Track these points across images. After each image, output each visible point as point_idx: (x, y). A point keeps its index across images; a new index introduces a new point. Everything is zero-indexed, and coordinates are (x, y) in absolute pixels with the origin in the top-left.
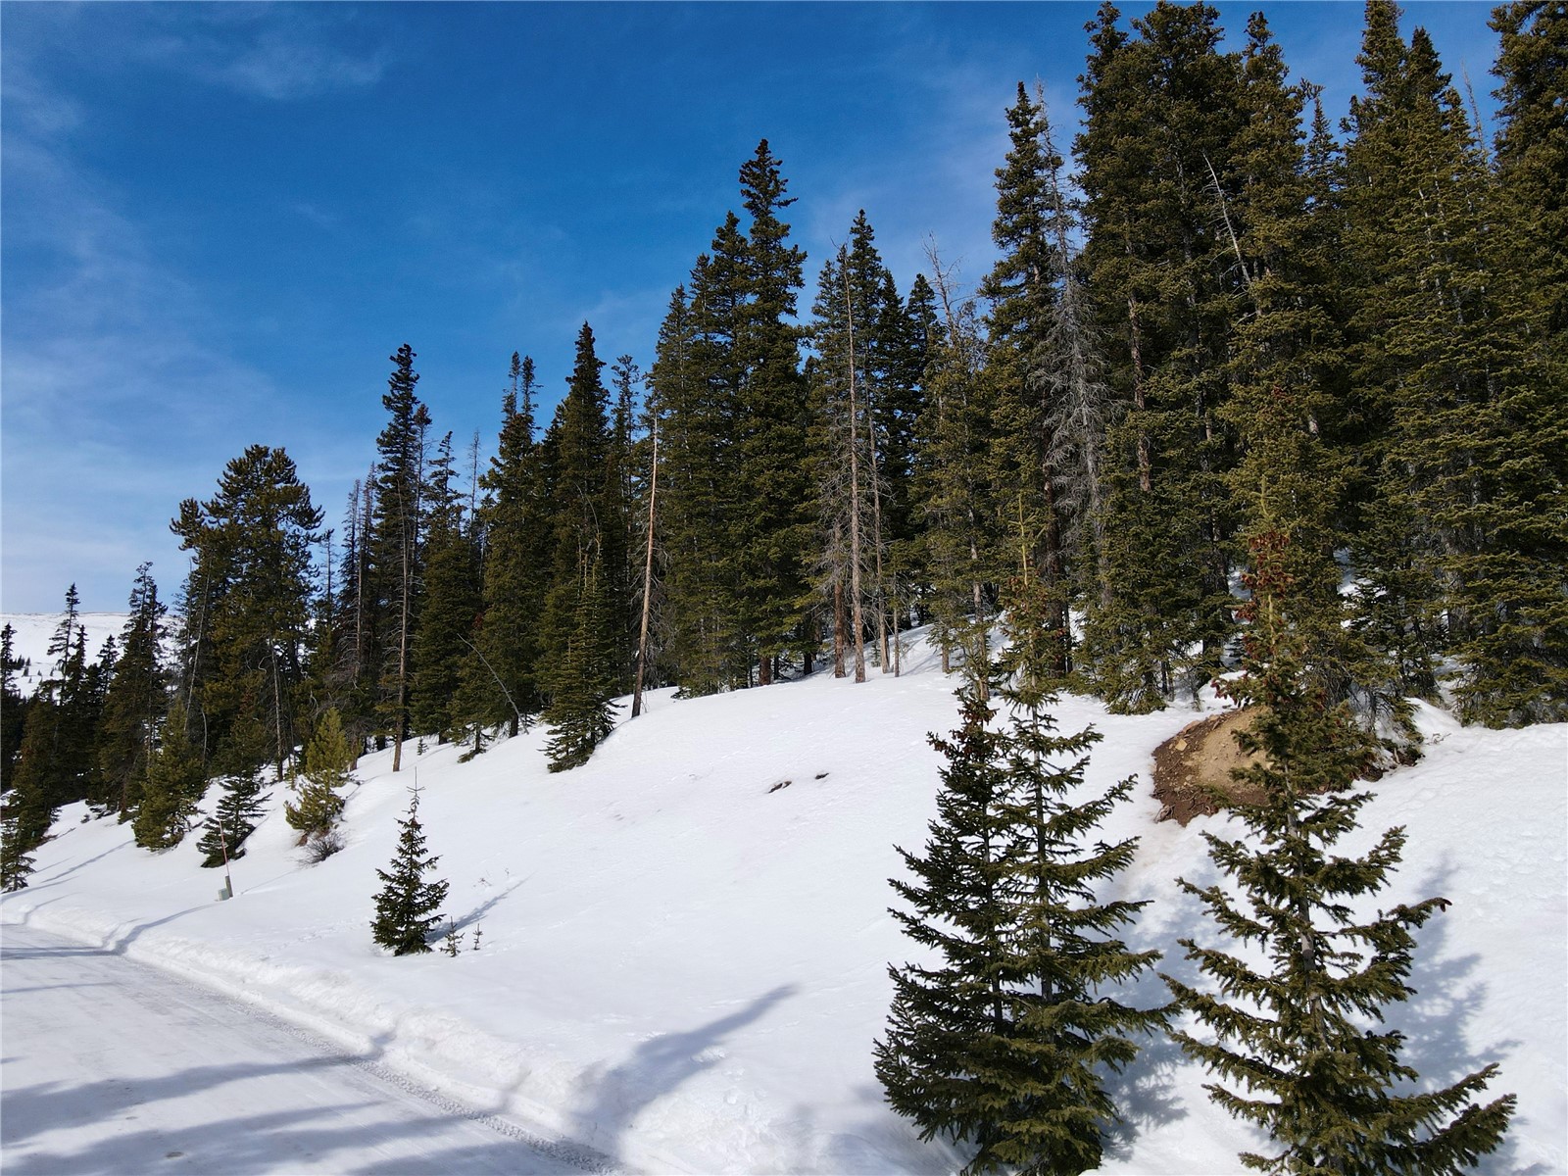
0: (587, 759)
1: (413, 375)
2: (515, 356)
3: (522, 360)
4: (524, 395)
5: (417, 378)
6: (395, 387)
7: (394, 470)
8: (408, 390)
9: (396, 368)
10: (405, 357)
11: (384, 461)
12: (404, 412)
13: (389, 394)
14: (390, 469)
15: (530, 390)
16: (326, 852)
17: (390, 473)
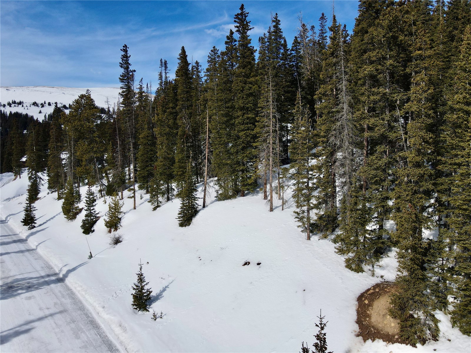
0: (190, 224)
1: (128, 55)
2: (161, 60)
3: (163, 61)
4: (165, 73)
5: (130, 56)
6: (123, 59)
7: (126, 88)
8: (127, 60)
9: (123, 53)
10: (125, 49)
11: (122, 86)
12: (127, 68)
13: (122, 62)
14: (124, 88)
15: (167, 71)
16: (117, 241)
17: (124, 90)
